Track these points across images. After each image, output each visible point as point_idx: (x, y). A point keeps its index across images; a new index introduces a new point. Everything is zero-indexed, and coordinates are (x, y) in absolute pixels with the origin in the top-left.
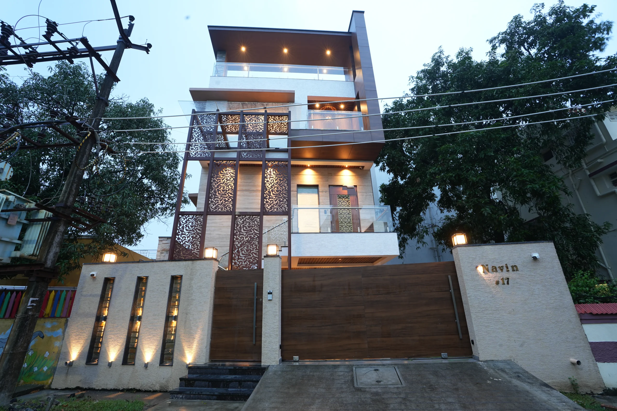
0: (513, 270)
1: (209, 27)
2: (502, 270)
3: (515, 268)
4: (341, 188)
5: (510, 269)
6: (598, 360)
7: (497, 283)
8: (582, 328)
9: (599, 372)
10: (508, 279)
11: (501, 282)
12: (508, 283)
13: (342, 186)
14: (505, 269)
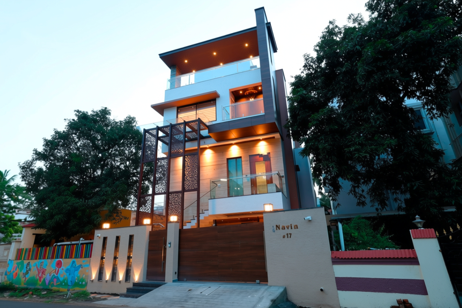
0: (295, 228)
1: (160, 55)
2: (288, 228)
3: (296, 227)
4: (258, 156)
5: (293, 227)
6: (339, 289)
7: (284, 237)
8: (333, 267)
9: (338, 297)
10: (291, 234)
11: (286, 236)
12: (290, 237)
13: (259, 155)
14: (290, 228)
